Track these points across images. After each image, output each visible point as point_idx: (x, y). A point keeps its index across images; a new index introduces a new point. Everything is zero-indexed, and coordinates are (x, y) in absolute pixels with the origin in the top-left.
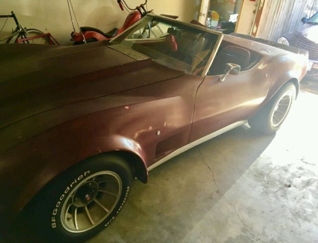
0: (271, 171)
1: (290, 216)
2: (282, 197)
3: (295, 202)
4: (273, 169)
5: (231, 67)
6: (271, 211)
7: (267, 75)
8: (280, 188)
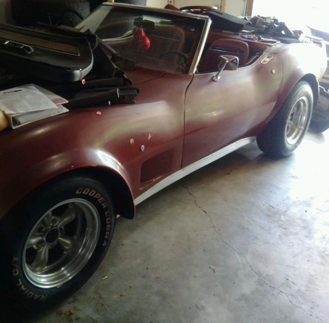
0: (288, 208)
1: (319, 259)
2: (306, 238)
3: (324, 242)
4: (291, 205)
5: (226, 60)
6: (294, 257)
7: (274, 71)
8: (303, 227)
